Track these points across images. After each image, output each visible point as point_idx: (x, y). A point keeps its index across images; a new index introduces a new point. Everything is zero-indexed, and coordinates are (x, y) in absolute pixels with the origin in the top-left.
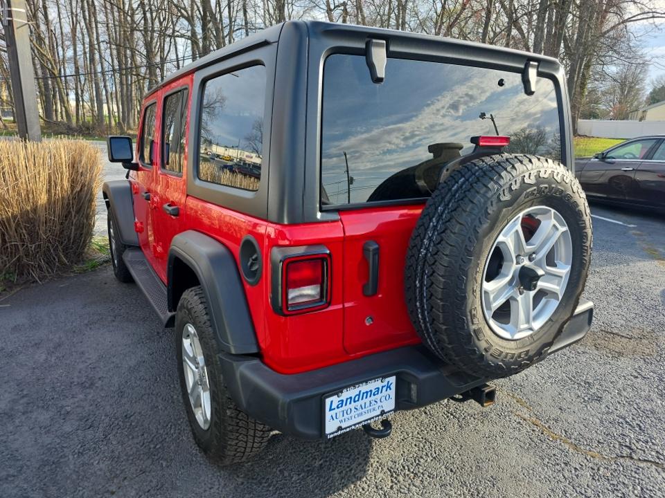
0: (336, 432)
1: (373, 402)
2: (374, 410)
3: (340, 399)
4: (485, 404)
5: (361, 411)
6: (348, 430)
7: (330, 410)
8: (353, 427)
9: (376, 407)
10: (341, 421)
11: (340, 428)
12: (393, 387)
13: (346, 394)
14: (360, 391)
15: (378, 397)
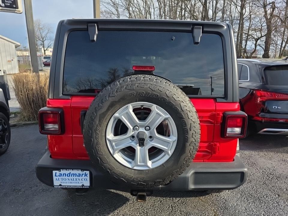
0: (59, 186)
1: (78, 180)
2: (78, 183)
3: (60, 173)
4: (138, 200)
5: (71, 181)
6: (64, 187)
7: (56, 176)
8: (67, 187)
9: (80, 182)
10: (61, 182)
11: (60, 185)
12: (88, 175)
13: (63, 172)
14: (70, 173)
15: (80, 178)
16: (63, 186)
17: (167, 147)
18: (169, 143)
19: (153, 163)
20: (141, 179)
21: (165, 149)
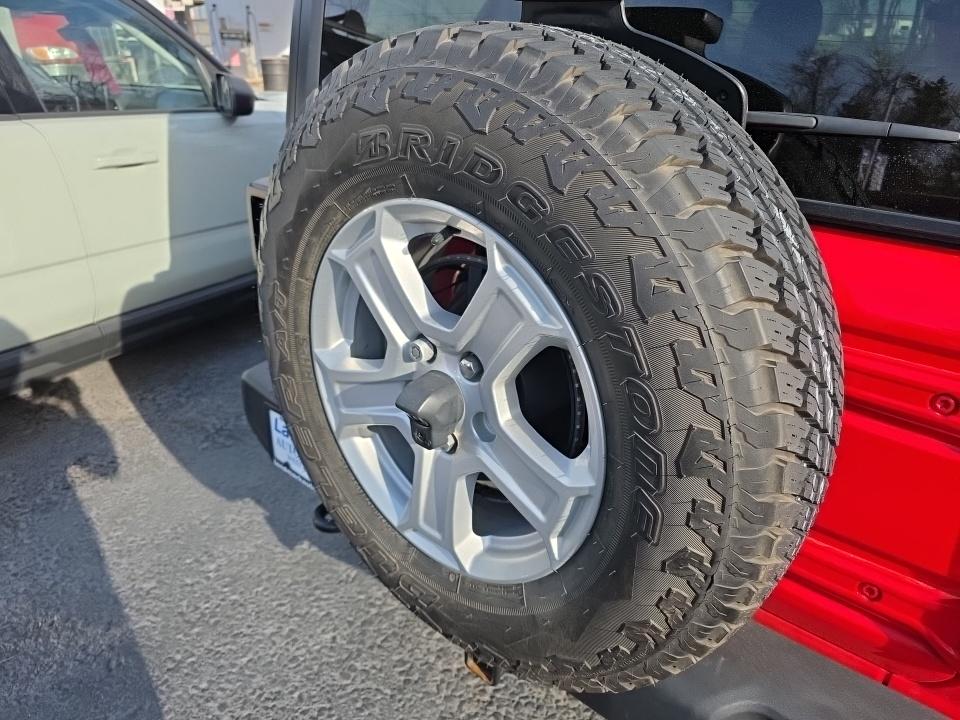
7: (276, 429)
11: (287, 464)
16: (293, 472)
17: (544, 511)
18: (555, 493)
19: (489, 551)
20: (421, 594)
21: (533, 515)
